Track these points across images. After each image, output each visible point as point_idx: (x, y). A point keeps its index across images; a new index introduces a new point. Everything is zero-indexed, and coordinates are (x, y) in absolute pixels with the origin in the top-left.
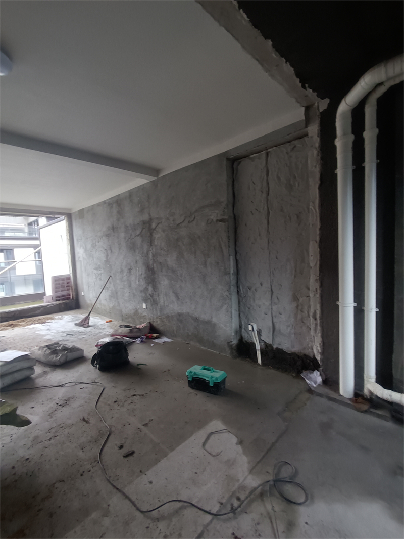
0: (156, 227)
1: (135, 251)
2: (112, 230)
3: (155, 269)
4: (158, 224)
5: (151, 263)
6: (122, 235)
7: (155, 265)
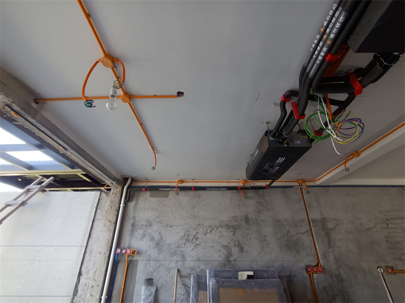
0: (335, 227)
1: (298, 252)
2: (244, 222)
3: (344, 276)
4: (338, 225)
5: (334, 267)
6: (268, 230)
7: (341, 270)
